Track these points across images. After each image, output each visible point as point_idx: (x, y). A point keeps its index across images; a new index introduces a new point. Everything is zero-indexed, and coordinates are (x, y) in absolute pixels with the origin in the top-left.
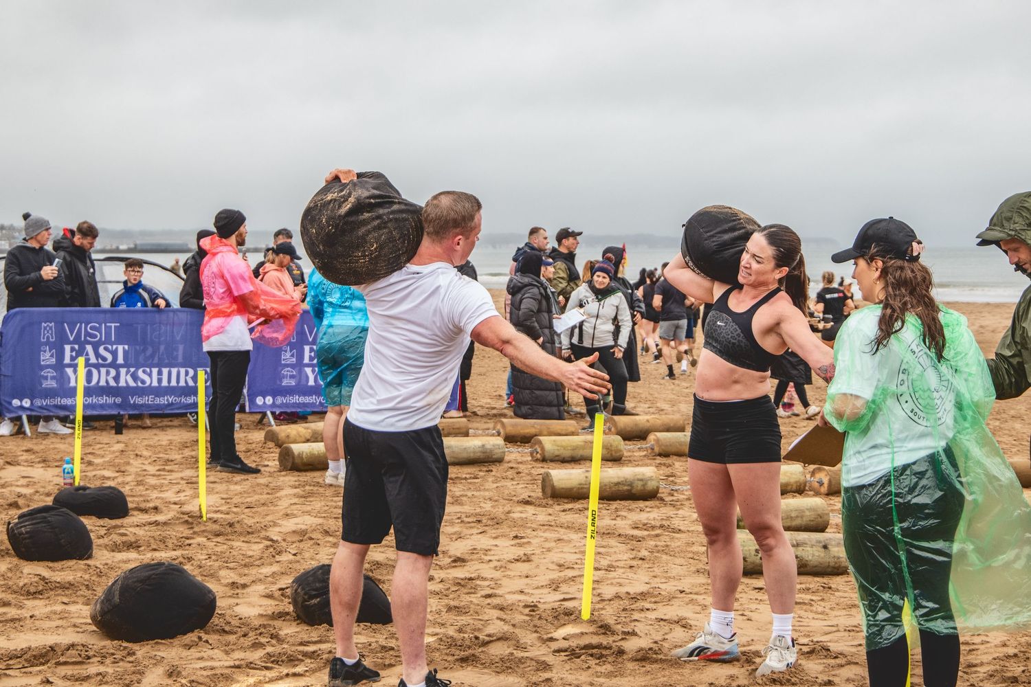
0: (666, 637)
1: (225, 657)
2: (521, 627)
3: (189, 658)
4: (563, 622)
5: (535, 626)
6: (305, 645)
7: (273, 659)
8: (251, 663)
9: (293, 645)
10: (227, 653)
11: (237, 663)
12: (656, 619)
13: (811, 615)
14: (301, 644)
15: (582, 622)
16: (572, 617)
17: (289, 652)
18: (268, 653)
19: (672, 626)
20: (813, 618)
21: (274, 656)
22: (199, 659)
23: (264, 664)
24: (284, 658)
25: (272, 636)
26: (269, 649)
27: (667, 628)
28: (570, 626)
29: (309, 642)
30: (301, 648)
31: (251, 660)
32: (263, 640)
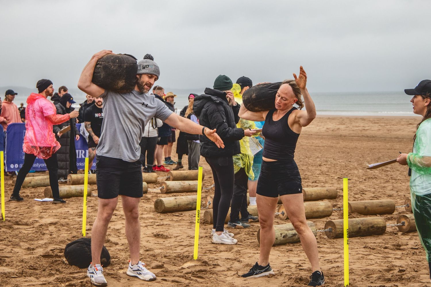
0: (232, 266)
1: (37, 280)
2: (167, 264)
3: (21, 281)
4: (186, 261)
5: (174, 263)
6: (72, 274)
7: (59, 280)
8: (50, 282)
9: (67, 274)
10: (37, 278)
11: (44, 283)
12: (226, 258)
13: (293, 255)
14: (71, 273)
15: (194, 260)
16: (189, 258)
17: (67, 277)
18: (57, 278)
19: (233, 261)
20: (294, 256)
21: (60, 279)
22: (25, 281)
23: (56, 283)
24: (65, 280)
25: (57, 270)
26: (56, 276)
27: (231, 262)
28: (189, 262)
29: (73, 273)
30: (71, 275)
31: (50, 281)
32: (53, 272)
